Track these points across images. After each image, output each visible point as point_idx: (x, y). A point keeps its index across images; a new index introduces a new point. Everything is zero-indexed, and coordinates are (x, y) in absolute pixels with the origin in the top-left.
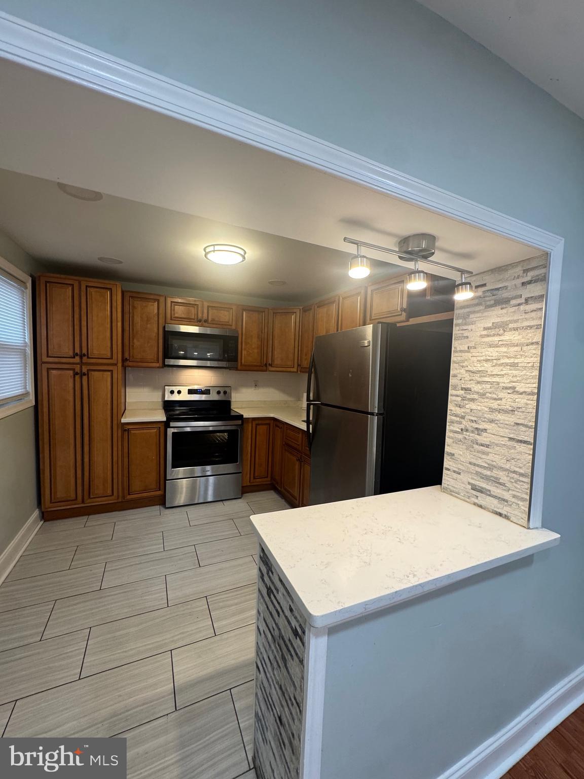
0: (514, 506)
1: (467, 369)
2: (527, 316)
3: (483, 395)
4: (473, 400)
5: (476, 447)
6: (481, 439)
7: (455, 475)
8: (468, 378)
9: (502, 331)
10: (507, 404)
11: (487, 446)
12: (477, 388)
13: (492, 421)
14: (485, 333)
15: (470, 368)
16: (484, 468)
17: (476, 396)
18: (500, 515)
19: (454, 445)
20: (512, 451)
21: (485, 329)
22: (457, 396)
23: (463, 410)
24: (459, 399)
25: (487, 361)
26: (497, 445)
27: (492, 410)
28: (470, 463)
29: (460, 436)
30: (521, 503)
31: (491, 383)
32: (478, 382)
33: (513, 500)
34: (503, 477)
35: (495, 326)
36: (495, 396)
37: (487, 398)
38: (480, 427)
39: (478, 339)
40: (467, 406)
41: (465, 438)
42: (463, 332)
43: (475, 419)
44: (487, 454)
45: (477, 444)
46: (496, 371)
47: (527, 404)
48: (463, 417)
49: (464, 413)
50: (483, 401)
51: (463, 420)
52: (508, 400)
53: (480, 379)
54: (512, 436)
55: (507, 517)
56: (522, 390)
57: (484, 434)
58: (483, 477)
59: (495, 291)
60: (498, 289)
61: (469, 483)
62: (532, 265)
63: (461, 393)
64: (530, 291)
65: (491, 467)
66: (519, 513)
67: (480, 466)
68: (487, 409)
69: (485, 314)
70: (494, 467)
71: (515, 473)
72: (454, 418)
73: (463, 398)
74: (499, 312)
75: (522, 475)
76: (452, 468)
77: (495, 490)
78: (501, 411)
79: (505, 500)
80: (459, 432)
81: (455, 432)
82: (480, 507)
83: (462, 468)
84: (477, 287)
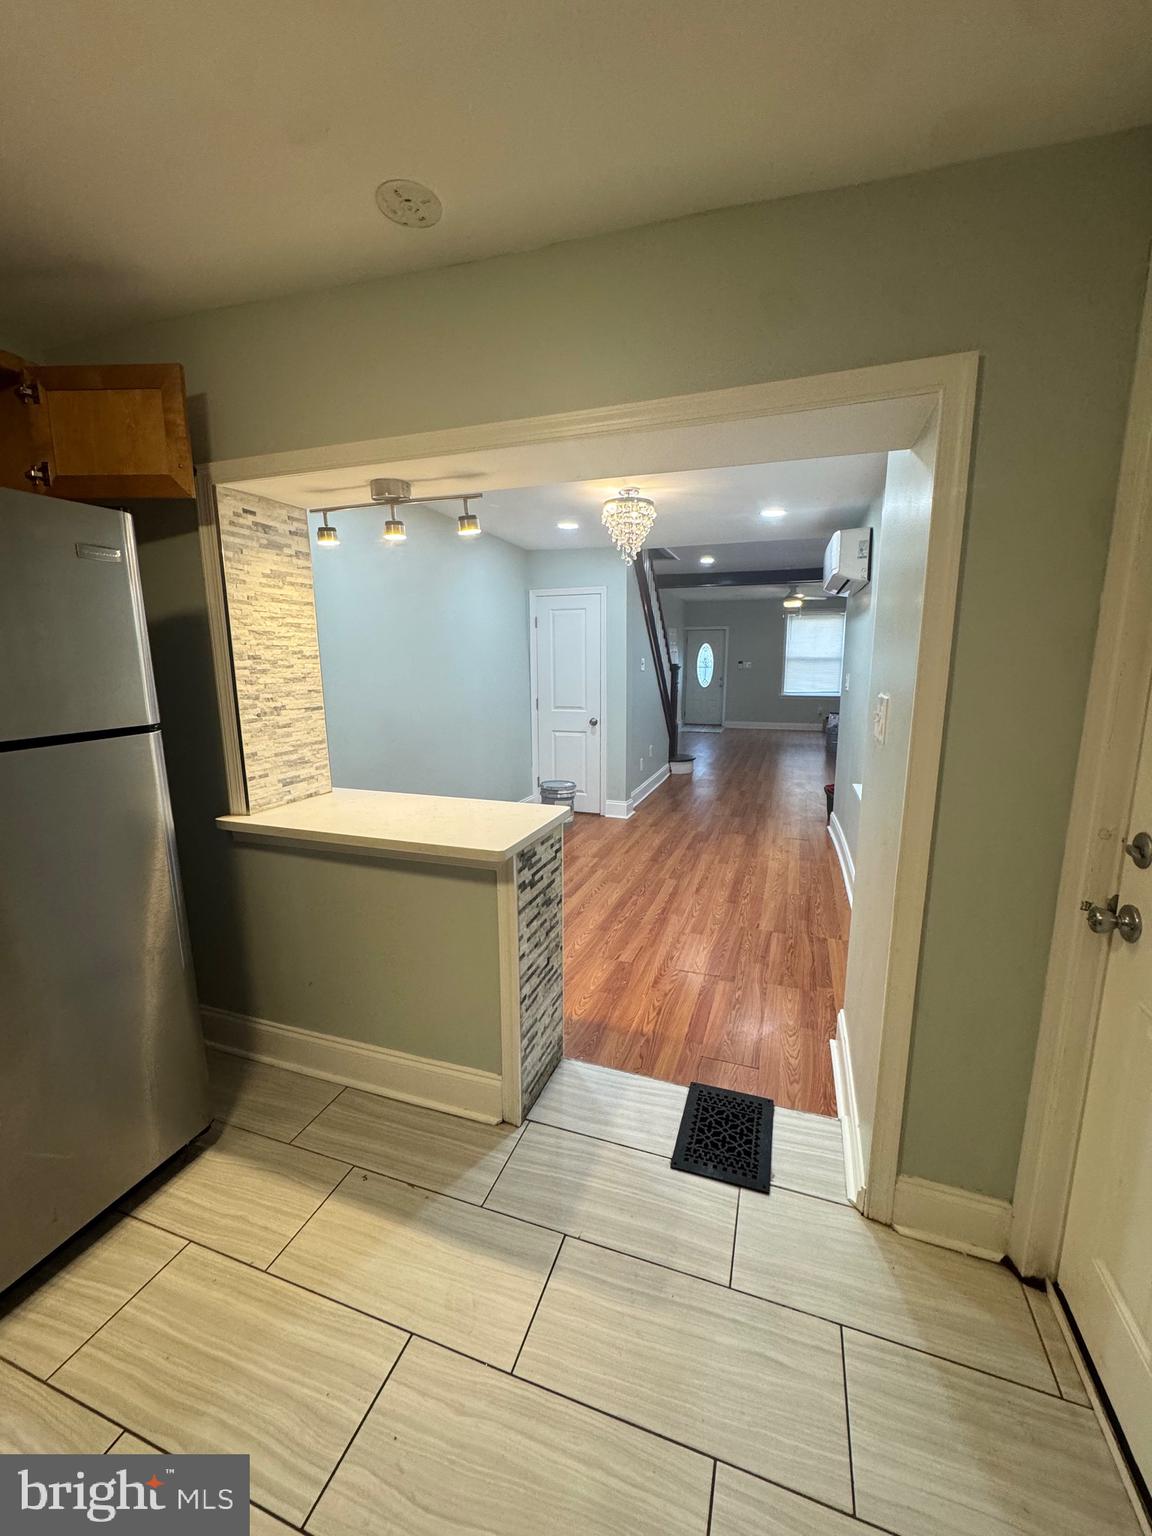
0: (320, 777)
1: (250, 628)
2: (299, 571)
3: (274, 663)
4: (264, 671)
5: (280, 731)
6: (282, 719)
7: (262, 781)
8: (254, 642)
9: (281, 584)
10: (298, 671)
11: (288, 725)
12: (267, 655)
13: (288, 694)
14: (264, 580)
15: (253, 628)
16: (291, 752)
17: (267, 666)
18: (311, 796)
19: (254, 739)
20: (309, 722)
21: (265, 575)
22: (245, 668)
23: (255, 687)
24: (247, 672)
25: (272, 618)
26: (297, 720)
27: (287, 681)
28: (276, 755)
29: (258, 725)
30: (323, 771)
31: (281, 647)
32: (268, 647)
33: (318, 772)
34: (306, 753)
35: (273, 575)
36: (287, 663)
37: (280, 666)
38: (279, 704)
39: (259, 589)
40: (261, 681)
41: (265, 726)
42: (238, 572)
43: (270, 696)
44: (289, 735)
45: (279, 727)
46: (283, 631)
47: (314, 668)
48: (257, 698)
49: (257, 691)
50: (276, 670)
51: (256, 702)
52: (300, 667)
53: (268, 643)
54: (307, 706)
55: (316, 794)
56: (308, 654)
57: (283, 712)
58: (291, 764)
59: (266, 528)
60: (269, 527)
61: (279, 781)
62: (295, 514)
63: (249, 663)
64: (298, 544)
65: (296, 748)
66: (324, 782)
67: (286, 753)
68: (282, 680)
69: (260, 555)
70: (299, 746)
71: (316, 743)
72: (246, 701)
73: (253, 671)
74: (275, 558)
75: (321, 742)
76: (257, 774)
77: (303, 772)
78: (295, 680)
79: (312, 777)
80: (256, 720)
81: (251, 721)
82: (294, 801)
83: (268, 766)
84: (245, 511)
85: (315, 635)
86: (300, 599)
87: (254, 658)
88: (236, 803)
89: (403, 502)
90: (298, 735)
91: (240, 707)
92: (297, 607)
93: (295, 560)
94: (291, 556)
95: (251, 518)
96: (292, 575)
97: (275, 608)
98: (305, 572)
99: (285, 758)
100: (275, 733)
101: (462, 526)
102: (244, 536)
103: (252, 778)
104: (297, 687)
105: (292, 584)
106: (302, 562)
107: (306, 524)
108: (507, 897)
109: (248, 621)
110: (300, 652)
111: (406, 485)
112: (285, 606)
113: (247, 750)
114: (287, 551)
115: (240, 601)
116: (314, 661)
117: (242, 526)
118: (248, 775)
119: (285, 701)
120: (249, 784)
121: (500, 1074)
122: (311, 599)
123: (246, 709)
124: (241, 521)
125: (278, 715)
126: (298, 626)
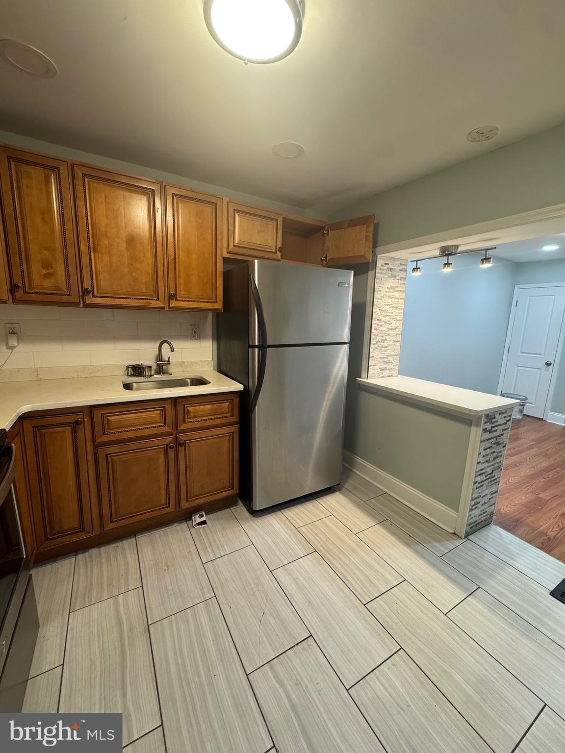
0: (394, 369)
2: (401, 286)
3: (385, 322)
4: (382, 325)
5: (383, 349)
6: (385, 344)
7: (374, 367)
8: (380, 314)
9: (393, 291)
10: (393, 326)
11: (386, 347)
12: (384, 319)
13: (389, 335)
14: (387, 290)
15: (381, 309)
16: (385, 358)
17: (383, 323)
18: (389, 376)
19: (374, 351)
20: (394, 346)
21: (388, 288)
23: (377, 331)
24: (376, 325)
25: (388, 305)
26: (390, 345)
27: (389, 329)
28: (380, 358)
29: (376, 346)
30: (396, 367)
31: (389, 316)
32: (384, 316)
33: (394, 367)
34: (391, 358)
35: (392, 288)
36: (390, 322)
37: (387, 323)
38: (384, 338)
39: (385, 293)
40: (380, 329)
41: (379, 346)
42: (379, 287)
43: (382, 335)
44: (386, 351)
45: (383, 347)
46: (391, 310)
47: (400, 325)
48: (377, 335)
49: (378, 333)
50: (386, 325)
51: (377, 337)
52: (395, 324)
53: (385, 314)
54: (394, 340)
55: (392, 376)
56: (398, 319)
57: (385, 342)
58: (385, 362)
59: (391, 269)
60: (393, 269)
61: (380, 368)
62: (403, 263)
63: (377, 322)
64: (402, 275)
65: (388, 356)
66: (396, 372)
67: (384, 358)
68: (387, 329)
69: (388, 280)
70: (389, 356)
71: (395, 355)
72: (374, 336)
73: (378, 325)
74: (393, 281)
75: (397, 355)
76: (373, 364)
77: (389, 366)
78: (392, 329)
79: (391, 369)
80: (376, 344)
81: (374, 344)
82: (383, 377)
83: (376, 362)
84: (385, 264)
85: (402, 311)
86: (399, 297)
87: (378, 320)
88: (364, 374)
89: (455, 254)
90: (389, 352)
91: (372, 338)
92: (397, 300)
93: (400, 281)
94: (399, 279)
95: (387, 266)
96: (397, 287)
97: (389, 300)
98: (403, 285)
99: (383, 360)
100: (381, 350)
101: (483, 263)
102: (384, 274)
103: (371, 366)
104: (392, 332)
105: (397, 291)
106: (403, 282)
107: (407, 266)
108: (476, 434)
109: (380, 306)
110: (396, 318)
111: (457, 247)
112: (393, 300)
113: (371, 355)
114: (398, 278)
115: (378, 299)
116: (400, 322)
117: (383, 270)
118: (370, 364)
119: (387, 338)
120: (370, 367)
121: (458, 512)
122: (403, 297)
123: (373, 339)
124: (384, 268)
125: (384, 343)
126: (396, 307)
